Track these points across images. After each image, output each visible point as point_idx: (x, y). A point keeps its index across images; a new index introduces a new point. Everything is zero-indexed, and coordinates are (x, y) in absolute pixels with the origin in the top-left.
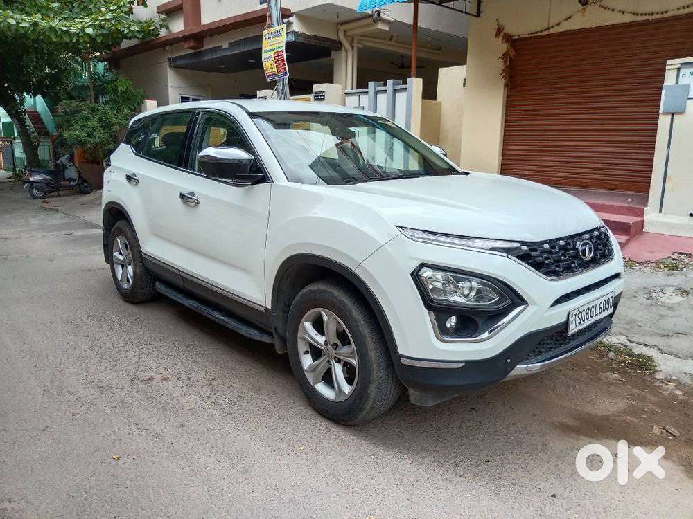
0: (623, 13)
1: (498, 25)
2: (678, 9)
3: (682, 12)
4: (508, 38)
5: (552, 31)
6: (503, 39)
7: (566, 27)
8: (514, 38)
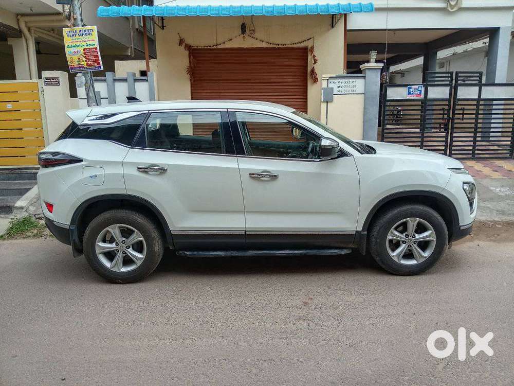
0: (263, 41)
1: (180, 37)
2: (291, 44)
3: (293, 46)
4: (188, 47)
5: (219, 47)
6: (185, 48)
7: (228, 45)
8: (193, 48)
